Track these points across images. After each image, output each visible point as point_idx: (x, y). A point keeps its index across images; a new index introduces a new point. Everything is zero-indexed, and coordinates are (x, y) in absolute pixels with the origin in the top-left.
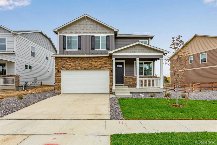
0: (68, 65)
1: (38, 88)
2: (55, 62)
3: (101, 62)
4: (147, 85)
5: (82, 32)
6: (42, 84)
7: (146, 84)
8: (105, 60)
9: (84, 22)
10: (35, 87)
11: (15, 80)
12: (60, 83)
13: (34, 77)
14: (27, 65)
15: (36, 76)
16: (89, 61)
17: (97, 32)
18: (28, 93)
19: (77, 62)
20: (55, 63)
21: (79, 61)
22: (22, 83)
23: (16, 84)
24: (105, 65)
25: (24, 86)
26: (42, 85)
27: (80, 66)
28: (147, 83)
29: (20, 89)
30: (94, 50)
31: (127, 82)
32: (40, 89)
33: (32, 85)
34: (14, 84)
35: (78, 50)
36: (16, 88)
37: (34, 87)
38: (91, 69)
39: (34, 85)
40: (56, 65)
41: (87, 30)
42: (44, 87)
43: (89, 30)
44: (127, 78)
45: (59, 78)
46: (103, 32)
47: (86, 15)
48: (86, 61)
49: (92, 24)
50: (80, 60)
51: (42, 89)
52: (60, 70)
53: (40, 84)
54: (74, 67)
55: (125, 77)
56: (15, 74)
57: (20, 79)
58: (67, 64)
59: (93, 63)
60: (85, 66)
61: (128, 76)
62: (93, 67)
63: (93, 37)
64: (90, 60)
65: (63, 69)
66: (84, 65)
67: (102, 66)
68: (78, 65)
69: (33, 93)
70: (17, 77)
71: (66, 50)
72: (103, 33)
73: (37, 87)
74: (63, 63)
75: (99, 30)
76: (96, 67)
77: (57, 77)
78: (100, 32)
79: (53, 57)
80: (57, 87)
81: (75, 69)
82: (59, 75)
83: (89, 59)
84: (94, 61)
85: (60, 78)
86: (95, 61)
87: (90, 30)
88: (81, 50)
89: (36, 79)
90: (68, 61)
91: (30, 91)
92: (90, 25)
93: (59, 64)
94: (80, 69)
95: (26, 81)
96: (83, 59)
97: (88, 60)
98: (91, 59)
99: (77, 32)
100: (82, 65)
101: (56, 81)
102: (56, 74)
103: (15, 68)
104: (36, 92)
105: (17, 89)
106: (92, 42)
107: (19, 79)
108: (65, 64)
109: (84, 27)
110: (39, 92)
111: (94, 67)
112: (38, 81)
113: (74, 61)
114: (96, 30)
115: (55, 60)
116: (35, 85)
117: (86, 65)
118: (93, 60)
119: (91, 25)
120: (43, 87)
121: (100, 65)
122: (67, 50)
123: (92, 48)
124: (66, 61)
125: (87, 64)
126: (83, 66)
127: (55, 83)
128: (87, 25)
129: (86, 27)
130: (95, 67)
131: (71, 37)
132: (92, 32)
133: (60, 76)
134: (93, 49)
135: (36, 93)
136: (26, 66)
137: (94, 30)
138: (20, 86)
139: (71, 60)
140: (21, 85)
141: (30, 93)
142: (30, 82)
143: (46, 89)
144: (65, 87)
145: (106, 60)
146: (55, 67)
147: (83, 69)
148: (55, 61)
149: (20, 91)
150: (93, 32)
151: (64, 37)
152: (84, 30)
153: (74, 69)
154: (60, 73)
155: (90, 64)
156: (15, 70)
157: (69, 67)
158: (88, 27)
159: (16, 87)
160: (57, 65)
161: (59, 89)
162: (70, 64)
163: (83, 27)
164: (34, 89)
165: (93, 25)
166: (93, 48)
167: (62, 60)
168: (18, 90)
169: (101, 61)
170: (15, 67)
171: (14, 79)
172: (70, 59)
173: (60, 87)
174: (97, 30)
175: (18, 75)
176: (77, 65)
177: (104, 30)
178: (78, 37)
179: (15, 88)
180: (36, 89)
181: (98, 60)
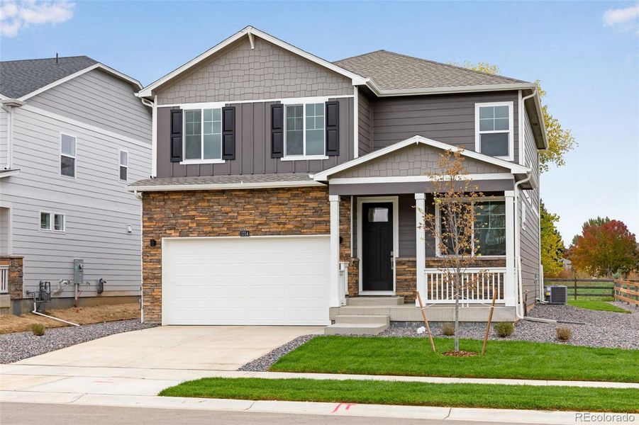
0: (186, 221)
1: (85, 306)
2: (144, 209)
3: (299, 206)
4: (486, 294)
5: (237, 92)
6: (100, 291)
7: (481, 291)
8: (316, 199)
9: (246, 54)
10: (73, 303)
11: (9, 276)
12: (159, 285)
13: (71, 260)
14: (49, 214)
15: (78, 256)
16: (257, 203)
17: (290, 89)
18: (52, 323)
19: (216, 208)
20: (144, 214)
21: (223, 206)
22: (30, 285)
23: (13, 289)
24: (317, 219)
25: (37, 296)
26: (103, 294)
27: (228, 223)
28: (486, 284)
29: (25, 310)
30: (282, 159)
31: (406, 283)
32: (95, 310)
33: (63, 295)
34: (7, 291)
35: (224, 162)
36: (13, 302)
37: (69, 302)
38: (265, 233)
39: (70, 295)
40: (146, 219)
41: (257, 84)
42: (111, 304)
43: (263, 84)
44: (404, 264)
45: (156, 269)
46: (315, 87)
47: (249, 31)
48: (249, 203)
49: (273, 58)
50: (225, 200)
51: (102, 310)
52: (159, 238)
53: (94, 289)
54: (205, 225)
55: (398, 263)
56: (10, 252)
57: (24, 270)
58: (184, 218)
59: (274, 210)
60: (244, 222)
61: (407, 259)
62: (274, 227)
63: (276, 108)
64: (261, 200)
65: (170, 235)
66: (240, 218)
67: (305, 222)
68: (221, 218)
69: (69, 325)
70: (15, 263)
71: (181, 163)
72: (314, 93)
73: (83, 301)
74: (168, 212)
75: (298, 81)
76: (285, 224)
77: (150, 265)
78: (304, 87)
79: (135, 192)
80: (147, 301)
81: (210, 233)
82: (156, 258)
83: (259, 198)
84: (276, 204)
85: (159, 266)
86: (280, 204)
87: (268, 83)
88: (234, 159)
89: (78, 268)
90: (186, 206)
91: (58, 317)
92: (267, 65)
93: (155, 216)
94: (226, 234)
95: (44, 278)
96: (239, 197)
97: (256, 200)
98: (265, 195)
99: (222, 92)
100: (232, 218)
101: (145, 279)
102: (144, 254)
103: (11, 231)
104: (77, 321)
105: (14, 306)
106: (273, 128)
107: (21, 270)
108: (175, 217)
109: (247, 72)
110: (90, 320)
111: (276, 225)
112: (85, 278)
113: (206, 204)
114: (287, 82)
115: (141, 204)
116: (77, 295)
117: (249, 220)
118: (274, 199)
119: (270, 64)
120: (105, 304)
121: (296, 217)
122: (185, 162)
123: (273, 152)
124: (178, 206)
125: (251, 214)
126: (236, 222)
127: (144, 285)
128: (257, 65)
129: (252, 72)
130: (281, 226)
131: (198, 113)
132: (273, 89)
133: (159, 261)
134: (278, 155)
135: (81, 325)
136: (44, 217)
137: (282, 82)
138: (24, 296)
139: (196, 203)
140: (28, 293)
141: (57, 324)
142: (59, 282)
143: (119, 310)
144: (174, 302)
145: (320, 198)
146: (144, 227)
147: (238, 233)
148: (143, 205)
149: (23, 317)
150: (279, 89)
151: (176, 113)
152: (246, 84)
153: (207, 234)
154: (160, 248)
155: (262, 214)
156: (11, 237)
157: (190, 228)
158: (261, 72)
159: (11, 300)
160: (151, 219)
161: (156, 308)
162: (192, 218)
163: (241, 73)
164: (71, 312)
165: (276, 64)
166: (276, 152)
167: (164, 200)
168: (18, 313)
169: (301, 202)
170: (11, 224)
171: (7, 271)
172: (193, 199)
173: (157, 301)
174: (293, 82)
175: (20, 256)
176: (216, 220)
177: (319, 80)
178: (224, 109)
179: (8, 304)
180: (77, 312)
181: (289, 199)
